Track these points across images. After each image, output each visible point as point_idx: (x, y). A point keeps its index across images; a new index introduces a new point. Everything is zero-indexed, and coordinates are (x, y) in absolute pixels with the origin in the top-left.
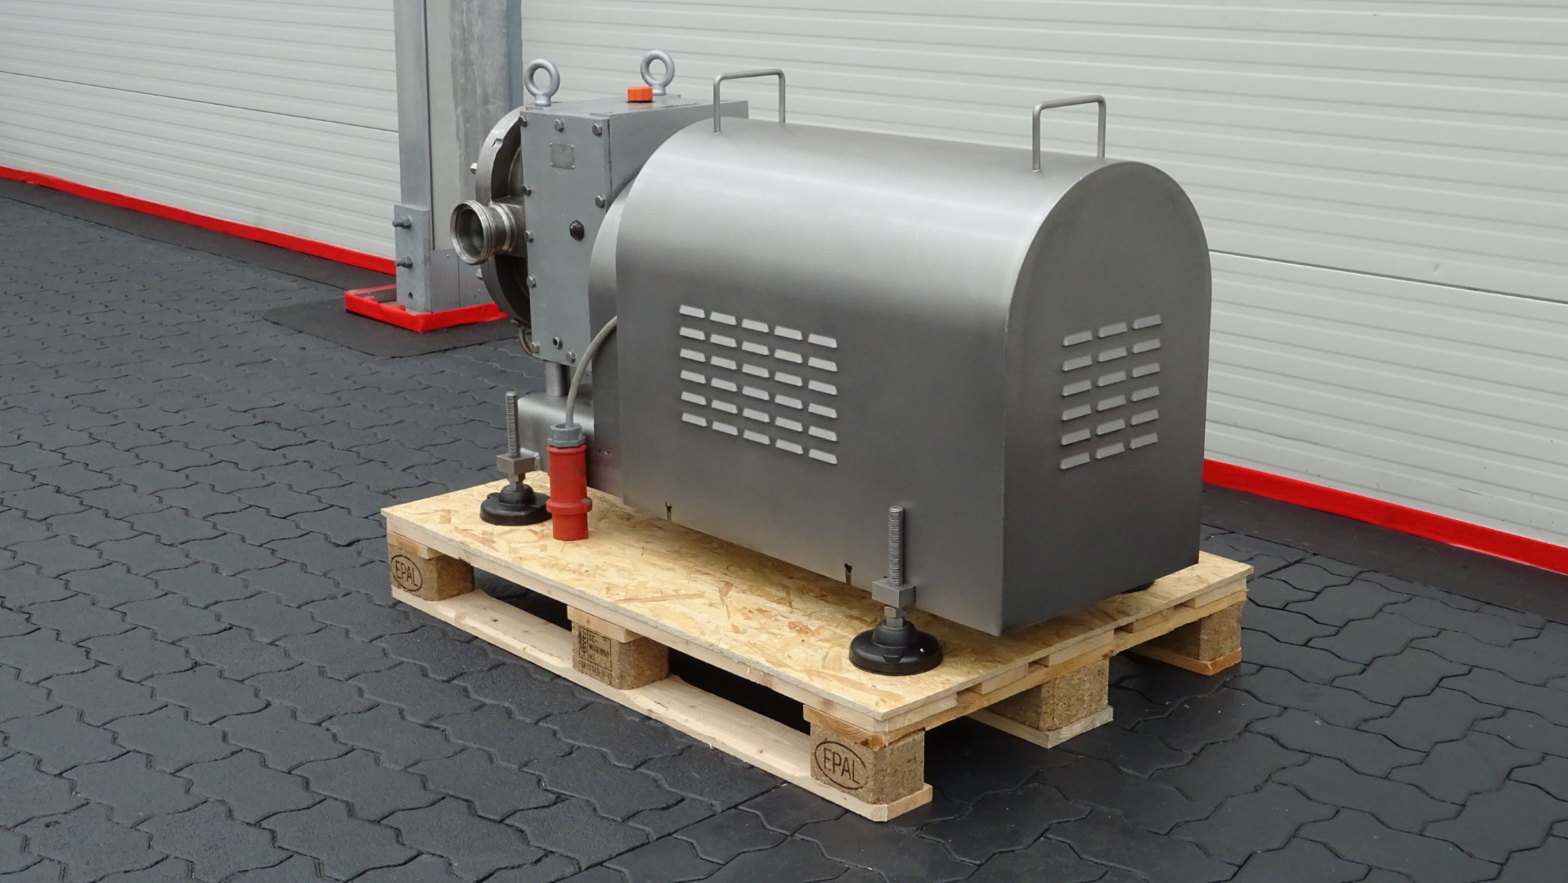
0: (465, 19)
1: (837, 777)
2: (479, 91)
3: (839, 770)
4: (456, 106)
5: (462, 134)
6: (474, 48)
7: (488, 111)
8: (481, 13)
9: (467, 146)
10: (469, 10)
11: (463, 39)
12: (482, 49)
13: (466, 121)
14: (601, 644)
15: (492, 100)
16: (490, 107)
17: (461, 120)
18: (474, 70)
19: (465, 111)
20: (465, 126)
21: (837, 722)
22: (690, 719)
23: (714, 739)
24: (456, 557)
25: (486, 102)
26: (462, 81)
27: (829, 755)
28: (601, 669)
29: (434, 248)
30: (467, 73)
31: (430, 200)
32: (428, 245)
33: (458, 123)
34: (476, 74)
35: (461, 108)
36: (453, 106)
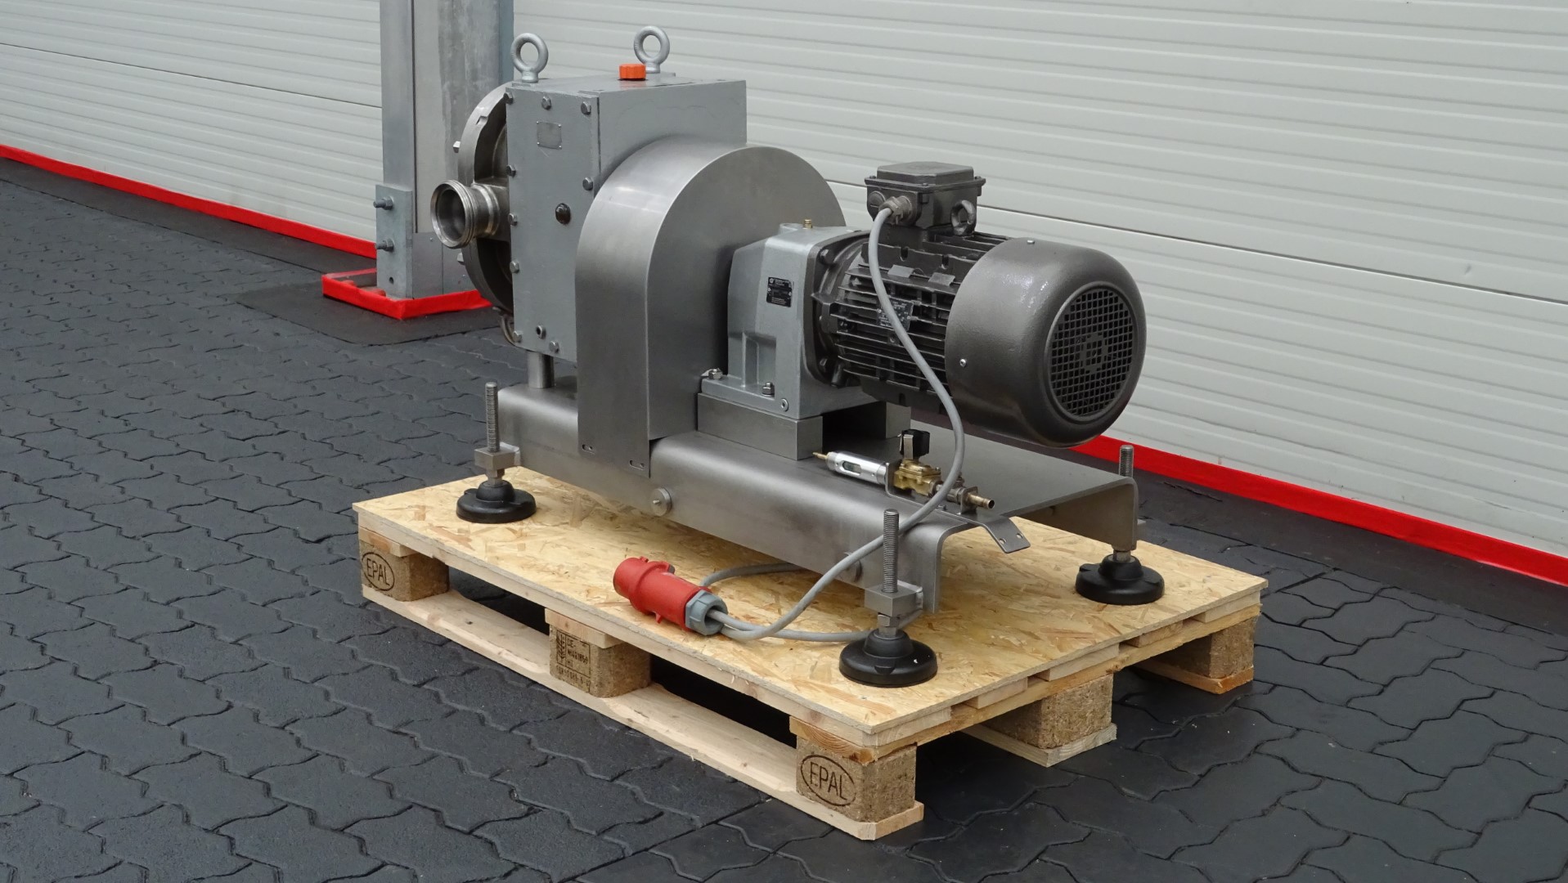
1: (824, 793)
2: (467, 65)
3: (826, 785)
4: (443, 82)
5: (449, 109)
6: (463, 21)
7: (476, 87)
9: (452, 122)
11: (452, 11)
12: (471, 22)
13: (453, 97)
14: (580, 649)
15: (480, 74)
16: (477, 82)
17: (448, 96)
18: (462, 44)
19: (452, 87)
20: (452, 102)
21: (826, 735)
22: (671, 730)
23: (696, 751)
24: (431, 556)
25: (474, 76)
26: (450, 55)
27: (816, 770)
28: (579, 676)
29: (417, 232)
30: (455, 47)
31: (413, 179)
32: (411, 227)
33: (444, 99)
34: (465, 48)
35: (447, 84)
36: (440, 81)
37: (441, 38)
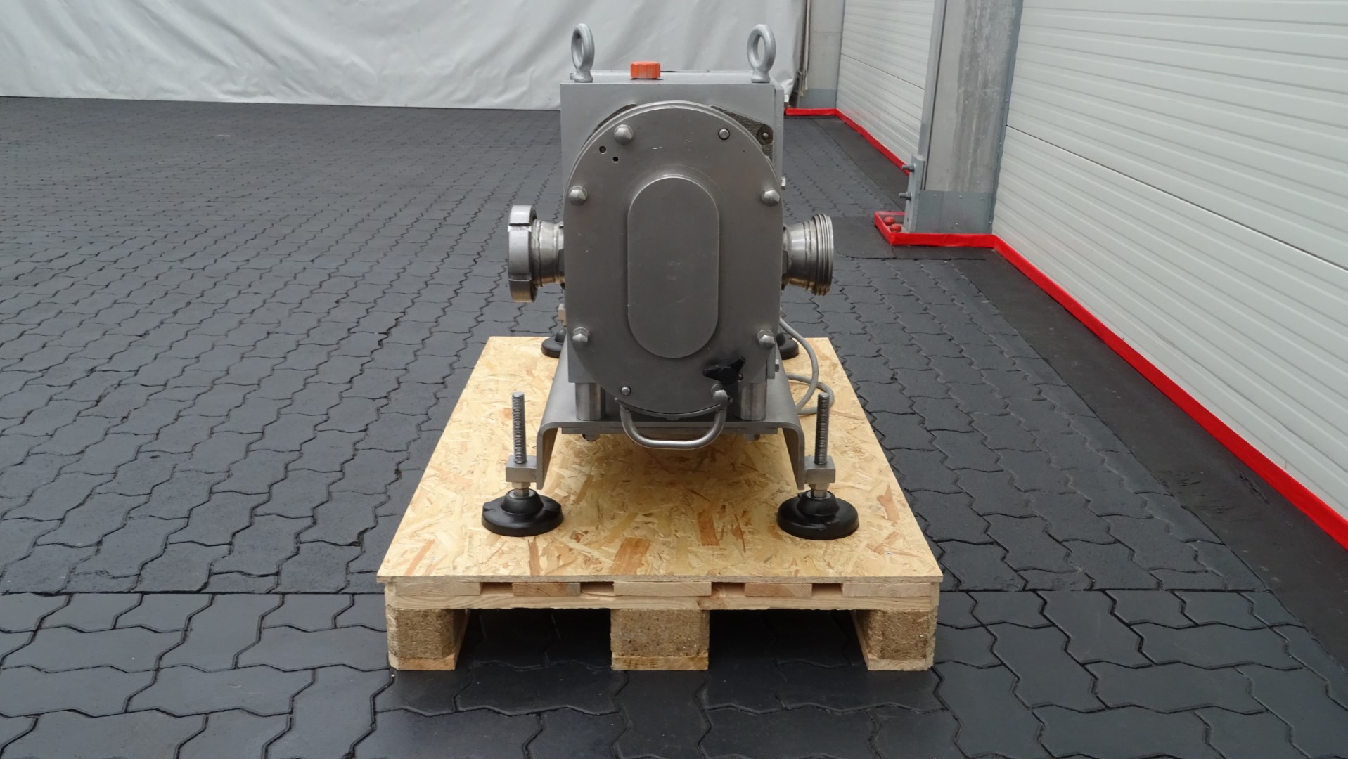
0: (977, 22)
2: (980, 78)
4: (959, 87)
5: (961, 107)
6: (981, 45)
7: (985, 93)
8: (991, 19)
9: (963, 118)
10: (982, 16)
11: (974, 36)
12: (987, 46)
13: (966, 98)
15: (990, 85)
16: (988, 91)
17: (962, 97)
18: (978, 62)
19: (966, 92)
20: (964, 102)
25: (985, 86)
26: (967, 68)
29: (925, 189)
30: (973, 64)
31: (927, 152)
32: (920, 186)
33: (958, 99)
34: (980, 64)
35: (963, 88)
36: (956, 86)
37: (961, 57)
